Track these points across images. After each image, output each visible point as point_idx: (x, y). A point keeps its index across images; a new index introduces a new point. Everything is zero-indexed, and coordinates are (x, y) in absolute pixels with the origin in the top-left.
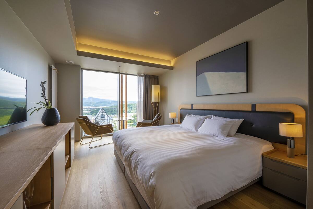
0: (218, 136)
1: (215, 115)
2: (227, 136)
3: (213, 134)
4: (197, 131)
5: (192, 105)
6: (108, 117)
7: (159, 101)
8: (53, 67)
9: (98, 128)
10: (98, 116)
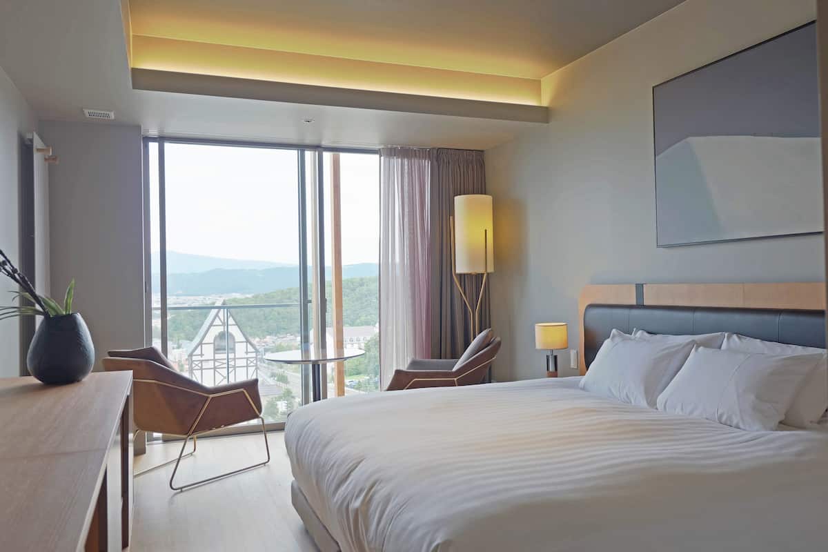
0: (741, 426)
1: (737, 334)
2: (781, 422)
3: (720, 417)
4: (652, 403)
5: (640, 288)
6: (250, 349)
7: (491, 269)
8: (38, 143)
9: (209, 400)
10: (201, 344)
